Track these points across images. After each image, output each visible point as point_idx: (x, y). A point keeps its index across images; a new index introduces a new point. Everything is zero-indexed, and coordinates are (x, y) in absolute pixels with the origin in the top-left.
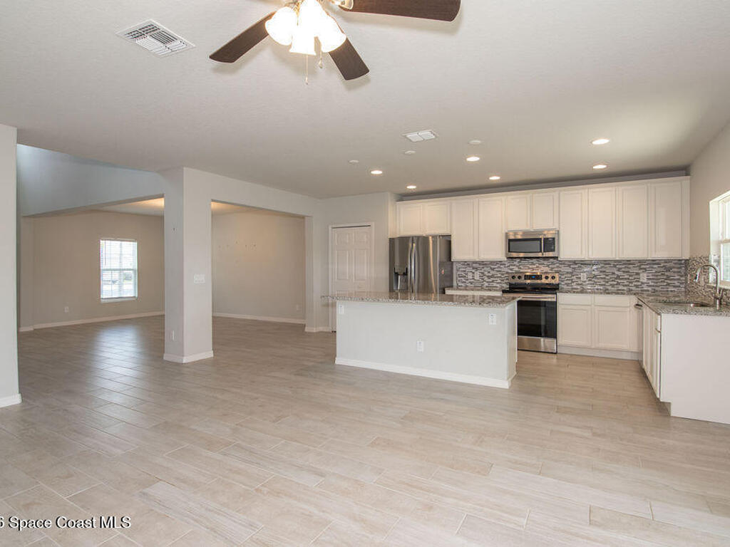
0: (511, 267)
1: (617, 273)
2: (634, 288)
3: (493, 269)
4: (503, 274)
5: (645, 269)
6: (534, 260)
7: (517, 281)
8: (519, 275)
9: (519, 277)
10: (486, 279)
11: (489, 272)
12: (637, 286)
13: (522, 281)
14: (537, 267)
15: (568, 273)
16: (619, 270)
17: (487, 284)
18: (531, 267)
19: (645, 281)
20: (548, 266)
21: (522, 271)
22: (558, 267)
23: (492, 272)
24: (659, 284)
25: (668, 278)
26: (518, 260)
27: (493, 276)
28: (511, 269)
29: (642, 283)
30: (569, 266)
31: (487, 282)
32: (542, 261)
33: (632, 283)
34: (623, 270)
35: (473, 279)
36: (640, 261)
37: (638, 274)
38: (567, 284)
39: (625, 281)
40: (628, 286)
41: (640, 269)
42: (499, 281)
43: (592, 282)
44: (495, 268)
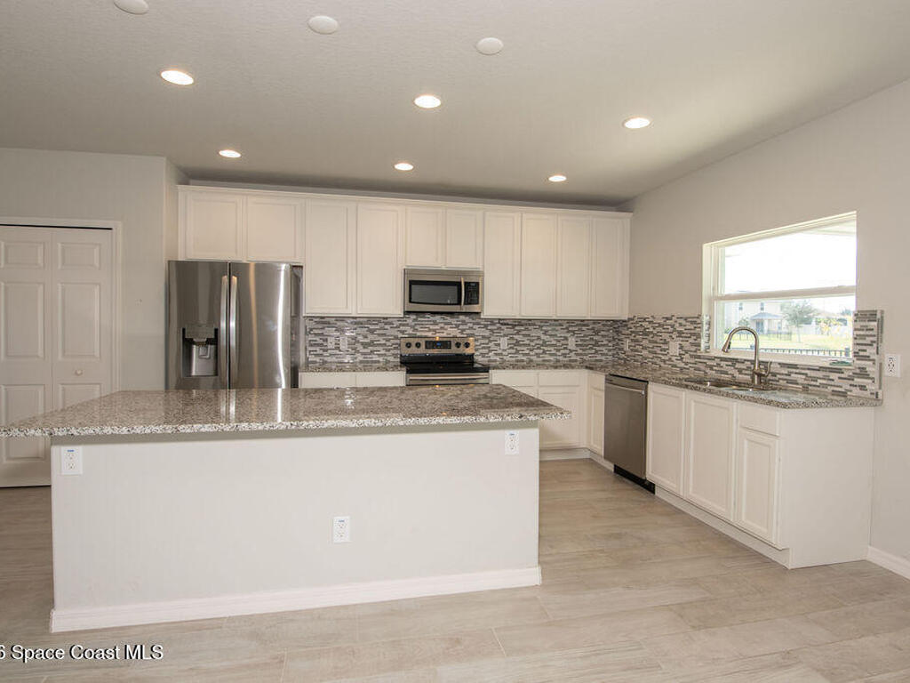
0: (402, 328)
1: (543, 337)
2: (561, 358)
3: (372, 332)
4: (388, 340)
5: (573, 331)
6: (438, 318)
7: (414, 351)
8: (417, 340)
9: (418, 345)
10: (360, 348)
11: (366, 337)
12: (564, 355)
13: (422, 351)
14: (442, 328)
15: (484, 337)
16: (545, 333)
17: (360, 358)
18: (431, 327)
19: (573, 348)
20: (457, 326)
21: (418, 334)
22: (471, 328)
23: (371, 337)
24: (586, 352)
25: (597, 343)
26: (413, 317)
27: (371, 343)
28: (403, 332)
29: (571, 351)
30: (486, 326)
31: (363, 354)
32: (449, 319)
33: (558, 350)
35: (338, 348)
37: (566, 338)
38: (483, 355)
39: (552, 349)
40: (555, 355)
41: (568, 332)
42: (383, 352)
43: (514, 351)
44: (375, 330)
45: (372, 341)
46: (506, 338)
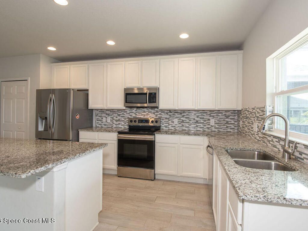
0: (131, 114)
1: (196, 119)
2: (207, 130)
4: (125, 119)
5: (213, 116)
6: (145, 110)
7: (134, 124)
8: (135, 119)
9: (135, 121)
10: (115, 122)
11: (117, 117)
12: (208, 128)
13: (137, 124)
14: (147, 114)
15: (166, 118)
16: (198, 117)
17: (115, 126)
18: (143, 114)
19: (213, 124)
20: (154, 113)
21: (137, 116)
22: (160, 114)
23: (119, 118)
24: (222, 127)
25: (227, 123)
26: (135, 109)
27: (119, 120)
28: (131, 116)
29: (212, 126)
30: (167, 113)
31: (116, 124)
32: (150, 110)
33: (205, 126)
34: (200, 117)
35: (106, 122)
36: (210, 111)
37: (209, 120)
38: (166, 127)
39: (201, 125)
40: (203, 128)
41: (210, 116)
42: (123, 124)
43: (181, 125)
44: (120, 115)
45: (119, 119)
46: (177, 119)
